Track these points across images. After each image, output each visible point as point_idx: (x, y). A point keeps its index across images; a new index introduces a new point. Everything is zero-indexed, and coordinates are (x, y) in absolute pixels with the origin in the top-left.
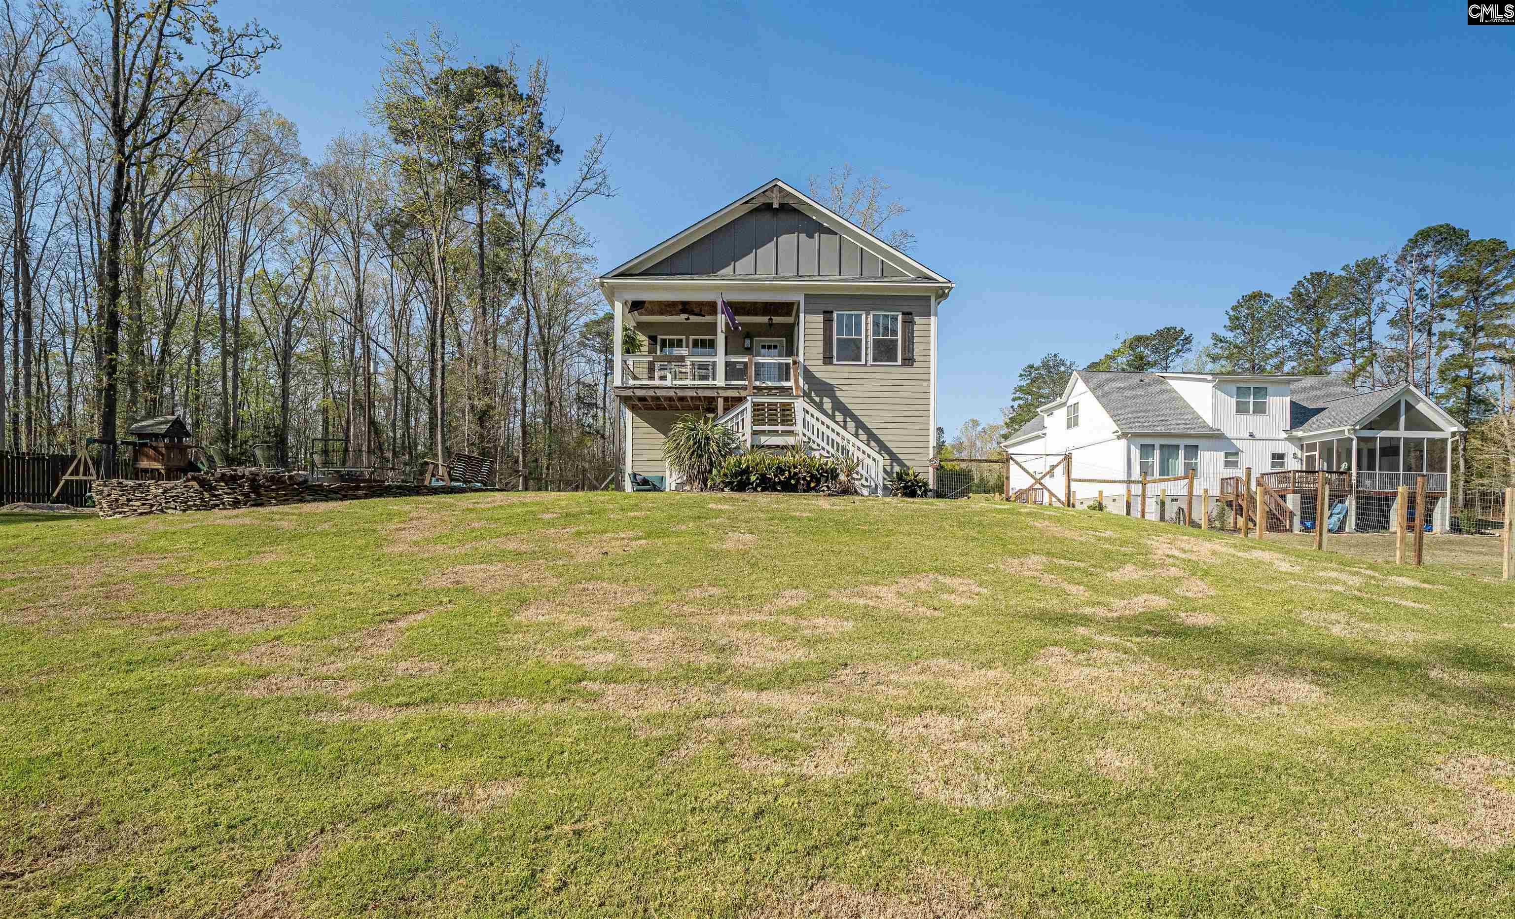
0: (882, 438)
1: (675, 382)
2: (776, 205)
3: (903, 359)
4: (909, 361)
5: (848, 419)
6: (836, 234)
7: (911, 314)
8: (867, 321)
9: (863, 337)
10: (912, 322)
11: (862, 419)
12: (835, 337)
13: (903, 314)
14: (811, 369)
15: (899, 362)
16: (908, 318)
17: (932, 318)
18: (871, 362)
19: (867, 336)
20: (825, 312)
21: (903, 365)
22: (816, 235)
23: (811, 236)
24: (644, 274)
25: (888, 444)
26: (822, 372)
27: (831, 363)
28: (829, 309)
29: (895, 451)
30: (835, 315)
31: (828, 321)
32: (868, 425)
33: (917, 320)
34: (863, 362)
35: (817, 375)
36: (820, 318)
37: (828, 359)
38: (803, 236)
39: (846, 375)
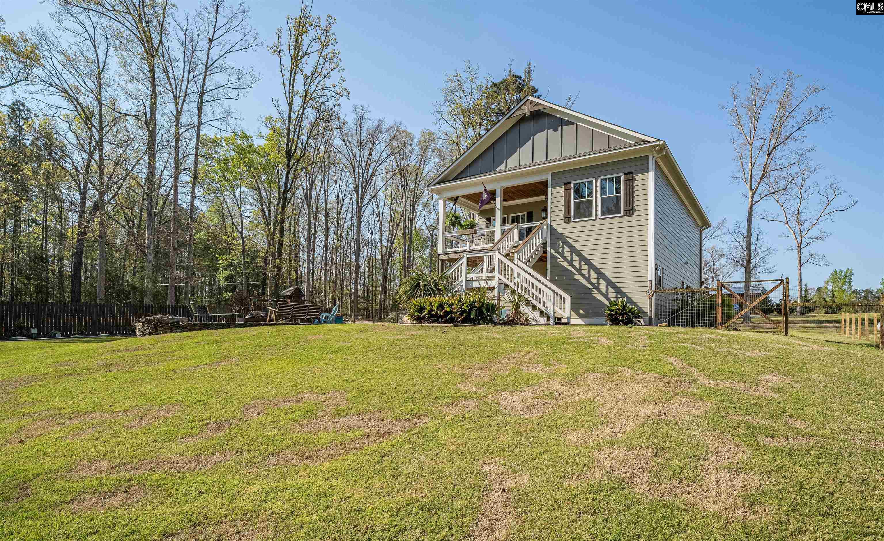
0: (608, 275)
1: (471, 248)
2: (528, 114)
3: (625, 211)
4: (630, 211)
5: (583, 263)
6: (573, 123)
7: (632, 173)
8: (597, 185)
9: (594, 198)
10: (633, 180)
11: (593, 262)
12: (573, 201)
13: (625, 174)
14: (555, 227)
15: (622, 214)
16: (629, 177)
17: (650, 173)
18: (599, 216)
19: (596, 197)
20: (565, 184)
21: (625, 215)
22: (560, 128)
23: (556, 130)
24: (455, 179)
25: (614, 280)
26: (562, 228)
27: (569, 222)
28: (569, 181)
29: (619, 285)
30: (573, 185)
31: (567, 190)
32: (598, 266)
33: (637, 177)
34: (594, 218)
35: (560, 231)
36: (562, 189)
37: (567, 219)
38: (551, 131)
39: (581, 229)
